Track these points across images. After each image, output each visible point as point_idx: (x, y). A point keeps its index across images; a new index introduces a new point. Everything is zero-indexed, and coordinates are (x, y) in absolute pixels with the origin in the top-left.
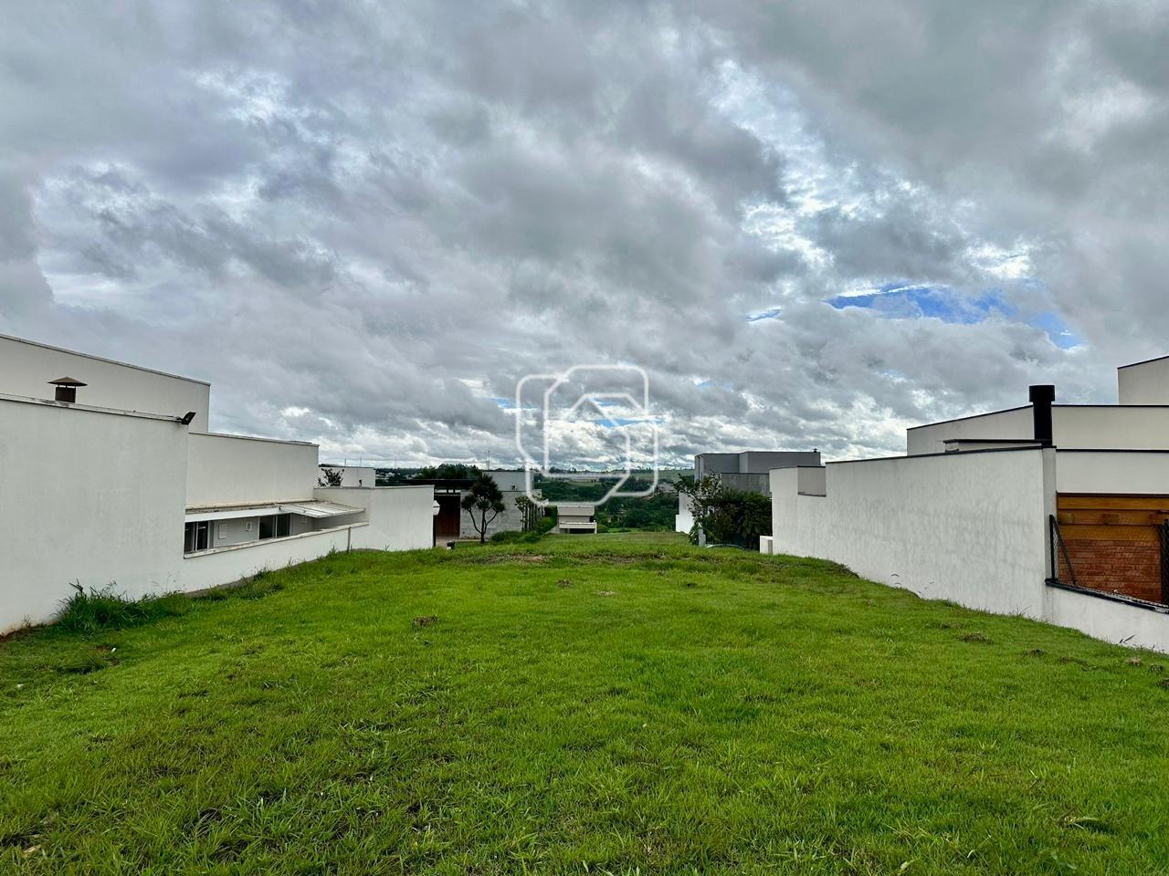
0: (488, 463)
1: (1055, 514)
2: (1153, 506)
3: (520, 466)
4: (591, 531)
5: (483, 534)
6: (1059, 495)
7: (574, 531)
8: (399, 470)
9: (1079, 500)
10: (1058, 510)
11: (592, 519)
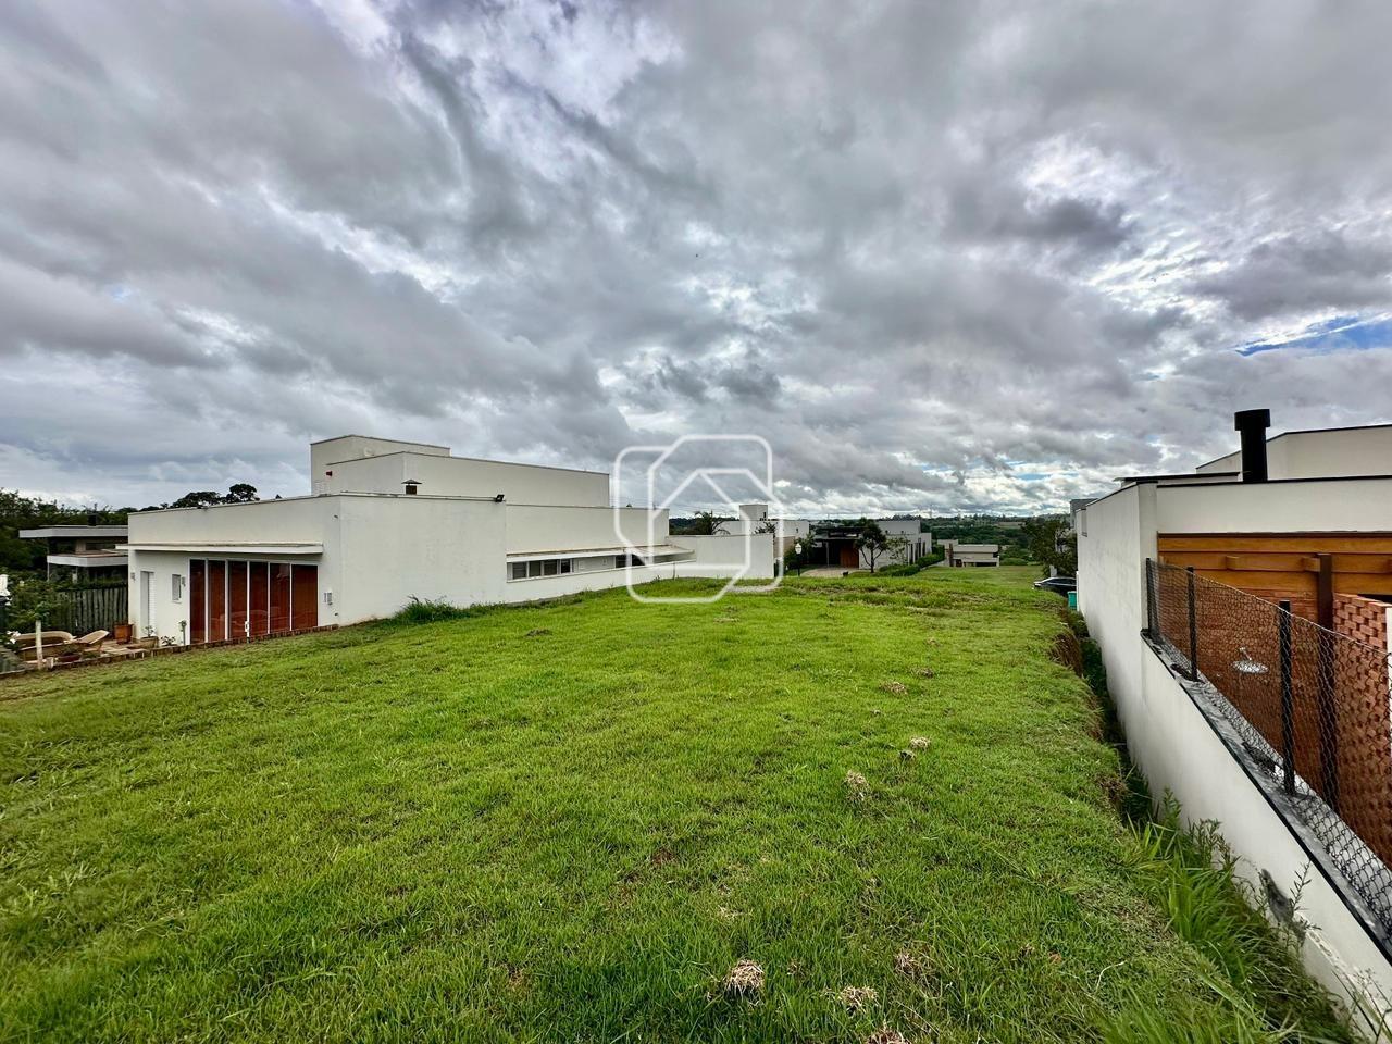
0: (930, 513)
1: (1154, 557)
2: (1307, 547)
3: (956, 515)
4: (994, 564)
5: (873, 564)
6: (1160, 536)
7: (979, 564)
9: (1189, 542)
10: (1160, 553)
11: (995, 555)
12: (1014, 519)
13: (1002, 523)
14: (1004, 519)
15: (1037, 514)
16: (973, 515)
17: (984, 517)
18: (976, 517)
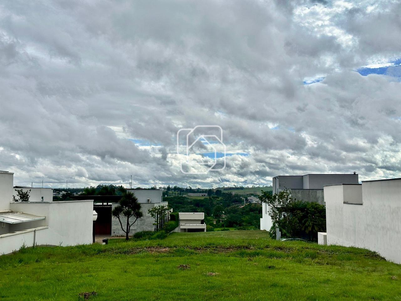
0: (131, 184)
3: (153, 186)
4: (202, 230)
5: (127, 233)
8: (69, 190)
11: (202, 222)
12: (198, 191)
13: (190, 194)
14: (191, 191)
15: (215, 187)
16: (166, 186)
17: (176, 189)
18: (169, 188)
